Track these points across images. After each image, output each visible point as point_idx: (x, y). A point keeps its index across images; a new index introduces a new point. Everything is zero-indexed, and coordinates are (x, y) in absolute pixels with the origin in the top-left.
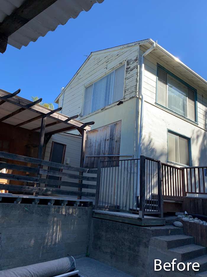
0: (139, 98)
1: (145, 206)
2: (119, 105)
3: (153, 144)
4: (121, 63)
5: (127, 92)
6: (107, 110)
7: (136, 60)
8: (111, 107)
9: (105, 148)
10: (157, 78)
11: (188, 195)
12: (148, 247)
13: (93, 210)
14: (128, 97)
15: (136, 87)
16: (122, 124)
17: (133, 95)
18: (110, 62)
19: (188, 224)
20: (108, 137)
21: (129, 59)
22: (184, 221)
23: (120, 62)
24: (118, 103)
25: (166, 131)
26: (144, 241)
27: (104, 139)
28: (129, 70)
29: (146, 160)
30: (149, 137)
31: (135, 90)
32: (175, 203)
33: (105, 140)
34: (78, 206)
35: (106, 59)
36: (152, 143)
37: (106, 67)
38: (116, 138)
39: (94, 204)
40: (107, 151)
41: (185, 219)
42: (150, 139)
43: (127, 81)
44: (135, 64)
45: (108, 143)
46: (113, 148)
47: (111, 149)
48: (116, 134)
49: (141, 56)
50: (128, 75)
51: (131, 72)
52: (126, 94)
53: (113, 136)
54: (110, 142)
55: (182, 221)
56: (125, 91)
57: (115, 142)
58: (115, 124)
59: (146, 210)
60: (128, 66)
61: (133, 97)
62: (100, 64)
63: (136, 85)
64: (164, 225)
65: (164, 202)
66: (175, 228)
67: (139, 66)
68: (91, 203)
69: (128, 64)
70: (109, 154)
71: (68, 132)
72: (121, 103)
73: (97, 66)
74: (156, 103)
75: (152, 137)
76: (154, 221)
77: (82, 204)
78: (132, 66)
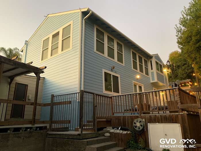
1: (83, 125)
13: (47, 132)
19: (114, 134)
22: (111, 133)
25: (104, 73)
29: (84, 93)
32: (106, 121)
34: (35, 131)
39: (48, 127)
41: (112, 131)
55: (110, 133)
59: (84, 127)
64: (97, 137)
65: (98, 121)
66: (105, 137)
68: (46, 127)
71: (27, 75)
76: (90, 135)
77: (38, 129)
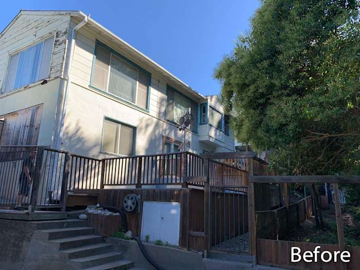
0: (64, 79)
2: (44, 85)
3: (82, 132)
4: (51, 33)
5: (53, 70)
6: (31, 89)
7: (65, 33)
8: (35, 85)
9: (23, 136)
10: (95, 57)
11: (106, 187)
12: (30, 241)
14: (53, 76)
15: (62, 66)
16: (44, 108)
17: (58, 74)
18: (40, 28)
20: (28, 123)
21: (59, 30)
23: (50, 31)
24: (42, 81)
25: (103, 118)
26: (28, 235)
27: (24, 124)
28: (58, 43)
30: (77, 125)
31: (60, 69)
32: (87, 196)
33: (25, 126)
35: (36, 23)
36: (79, 132)
37: (35, 34)
38: (36, 125)
40: (25, 141)
42: (78, 127)
43: (55, 57)
44: (64, 38)
45: (27, 129)
46: (32, 137)
47: (30, 137)
48: (37, 120)
49: (72, 29)
50: (56, 50)
51: (59, 46)
52: (52, 72)
53: (33, 122)
54: (30, 129)
56: (51, 69)
57: (35, 130)
58: (38, 107)
60: (57, 39)
61: (57, 77)
62: (29, 27)
63: (62, 63)
67: (67, 41)
69: (57, 36)
70: (27, 144)
72: (45, 82)
73: (25, 30)
74: (89, 86)
75: (80, 125)
78: (61, 39)
